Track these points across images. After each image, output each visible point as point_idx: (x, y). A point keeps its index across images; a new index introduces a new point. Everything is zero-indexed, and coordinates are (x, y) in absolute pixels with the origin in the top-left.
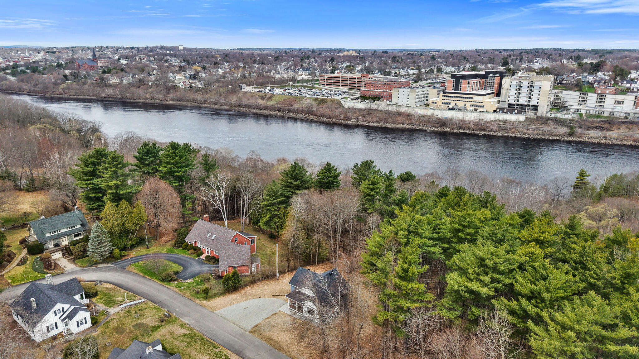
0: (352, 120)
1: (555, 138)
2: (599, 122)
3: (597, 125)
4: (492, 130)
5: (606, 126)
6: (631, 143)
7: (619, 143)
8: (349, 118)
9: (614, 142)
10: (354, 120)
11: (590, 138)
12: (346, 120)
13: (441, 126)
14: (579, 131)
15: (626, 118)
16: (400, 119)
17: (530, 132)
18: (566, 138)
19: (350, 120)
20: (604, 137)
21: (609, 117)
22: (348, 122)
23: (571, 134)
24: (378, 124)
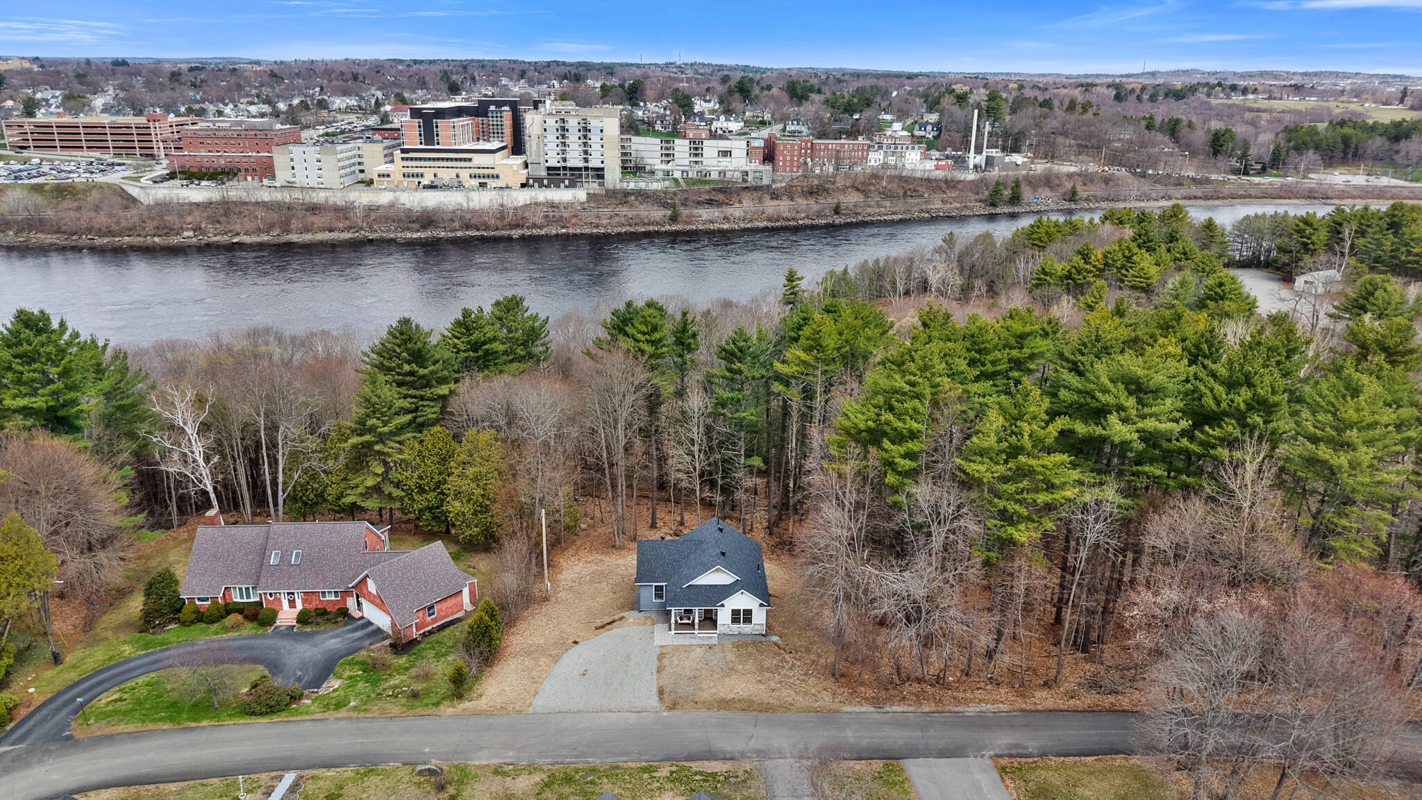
0: (186, 234)
1: (651, 228)
2: (709, 192)
3: (708, 197)
4: (535, 226)
5: (721, 197)
6: (765, 223)
7: (749, 226)
8: (172, 229)
9: (742, 225)
10: (191, 233)
11: (705, 222)
12: (167, 234)
13: (424, 227)
14: (685, 212)
15: (745, 181)
16: (317, 220)
17: (605, 222)
18: (668, 227)
19: (177, 234)
20: (724, 218)
21: (722, 182)
22: (175, 240)
23: (674, 219)
24: (265, 238)
